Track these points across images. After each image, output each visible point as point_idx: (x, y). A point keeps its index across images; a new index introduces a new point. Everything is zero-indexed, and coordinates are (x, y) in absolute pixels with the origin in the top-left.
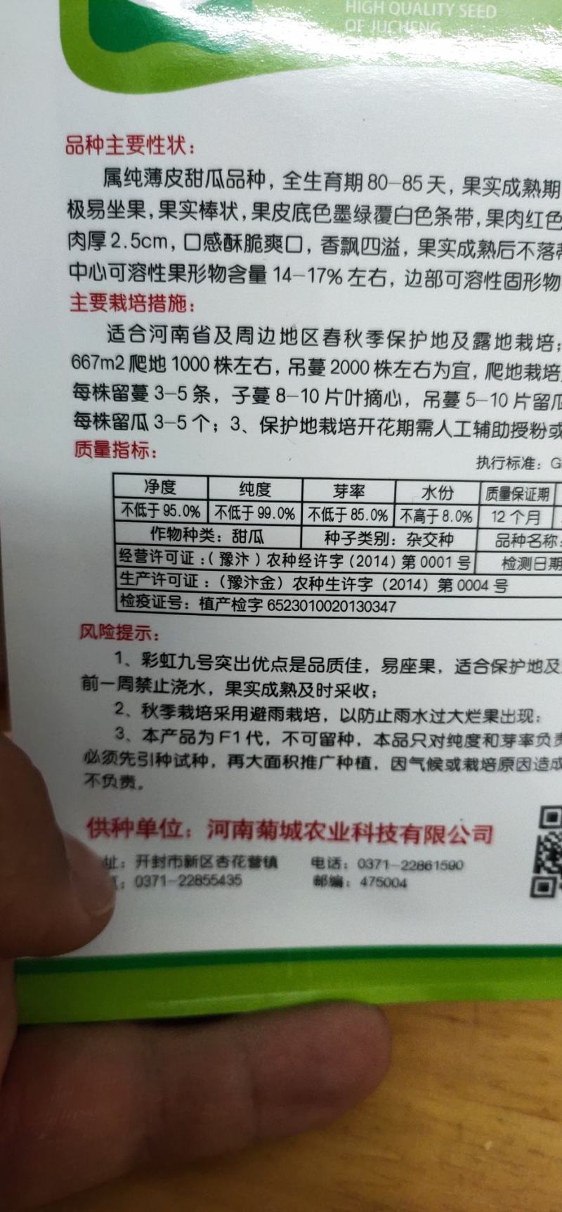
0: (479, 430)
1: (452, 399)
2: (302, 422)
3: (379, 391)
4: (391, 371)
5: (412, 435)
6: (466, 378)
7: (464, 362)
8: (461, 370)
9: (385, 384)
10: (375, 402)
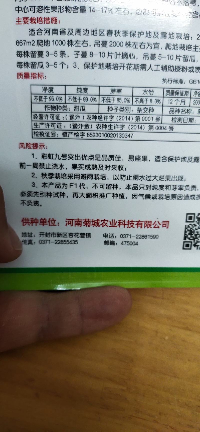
0: (163, 69)
1: (153, 57)
2: (99, 65)
3: (127, 53)
4: (131, 46)
5: (139, 70)
6: (158, 49)
7: (157, 43)
8: (157, 46)
9: (129, 51)
10: (126, 57)
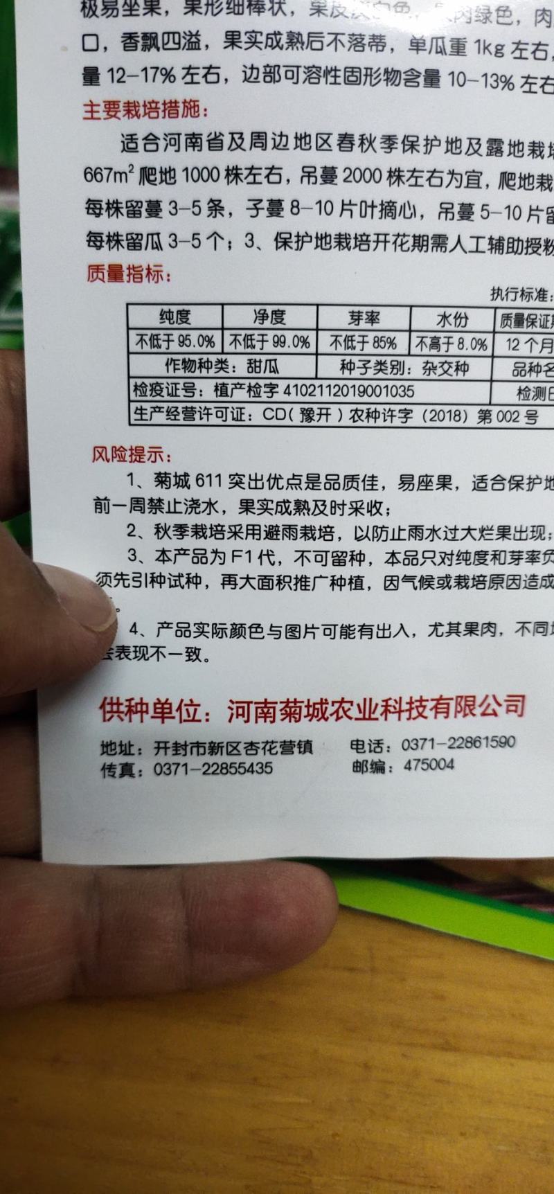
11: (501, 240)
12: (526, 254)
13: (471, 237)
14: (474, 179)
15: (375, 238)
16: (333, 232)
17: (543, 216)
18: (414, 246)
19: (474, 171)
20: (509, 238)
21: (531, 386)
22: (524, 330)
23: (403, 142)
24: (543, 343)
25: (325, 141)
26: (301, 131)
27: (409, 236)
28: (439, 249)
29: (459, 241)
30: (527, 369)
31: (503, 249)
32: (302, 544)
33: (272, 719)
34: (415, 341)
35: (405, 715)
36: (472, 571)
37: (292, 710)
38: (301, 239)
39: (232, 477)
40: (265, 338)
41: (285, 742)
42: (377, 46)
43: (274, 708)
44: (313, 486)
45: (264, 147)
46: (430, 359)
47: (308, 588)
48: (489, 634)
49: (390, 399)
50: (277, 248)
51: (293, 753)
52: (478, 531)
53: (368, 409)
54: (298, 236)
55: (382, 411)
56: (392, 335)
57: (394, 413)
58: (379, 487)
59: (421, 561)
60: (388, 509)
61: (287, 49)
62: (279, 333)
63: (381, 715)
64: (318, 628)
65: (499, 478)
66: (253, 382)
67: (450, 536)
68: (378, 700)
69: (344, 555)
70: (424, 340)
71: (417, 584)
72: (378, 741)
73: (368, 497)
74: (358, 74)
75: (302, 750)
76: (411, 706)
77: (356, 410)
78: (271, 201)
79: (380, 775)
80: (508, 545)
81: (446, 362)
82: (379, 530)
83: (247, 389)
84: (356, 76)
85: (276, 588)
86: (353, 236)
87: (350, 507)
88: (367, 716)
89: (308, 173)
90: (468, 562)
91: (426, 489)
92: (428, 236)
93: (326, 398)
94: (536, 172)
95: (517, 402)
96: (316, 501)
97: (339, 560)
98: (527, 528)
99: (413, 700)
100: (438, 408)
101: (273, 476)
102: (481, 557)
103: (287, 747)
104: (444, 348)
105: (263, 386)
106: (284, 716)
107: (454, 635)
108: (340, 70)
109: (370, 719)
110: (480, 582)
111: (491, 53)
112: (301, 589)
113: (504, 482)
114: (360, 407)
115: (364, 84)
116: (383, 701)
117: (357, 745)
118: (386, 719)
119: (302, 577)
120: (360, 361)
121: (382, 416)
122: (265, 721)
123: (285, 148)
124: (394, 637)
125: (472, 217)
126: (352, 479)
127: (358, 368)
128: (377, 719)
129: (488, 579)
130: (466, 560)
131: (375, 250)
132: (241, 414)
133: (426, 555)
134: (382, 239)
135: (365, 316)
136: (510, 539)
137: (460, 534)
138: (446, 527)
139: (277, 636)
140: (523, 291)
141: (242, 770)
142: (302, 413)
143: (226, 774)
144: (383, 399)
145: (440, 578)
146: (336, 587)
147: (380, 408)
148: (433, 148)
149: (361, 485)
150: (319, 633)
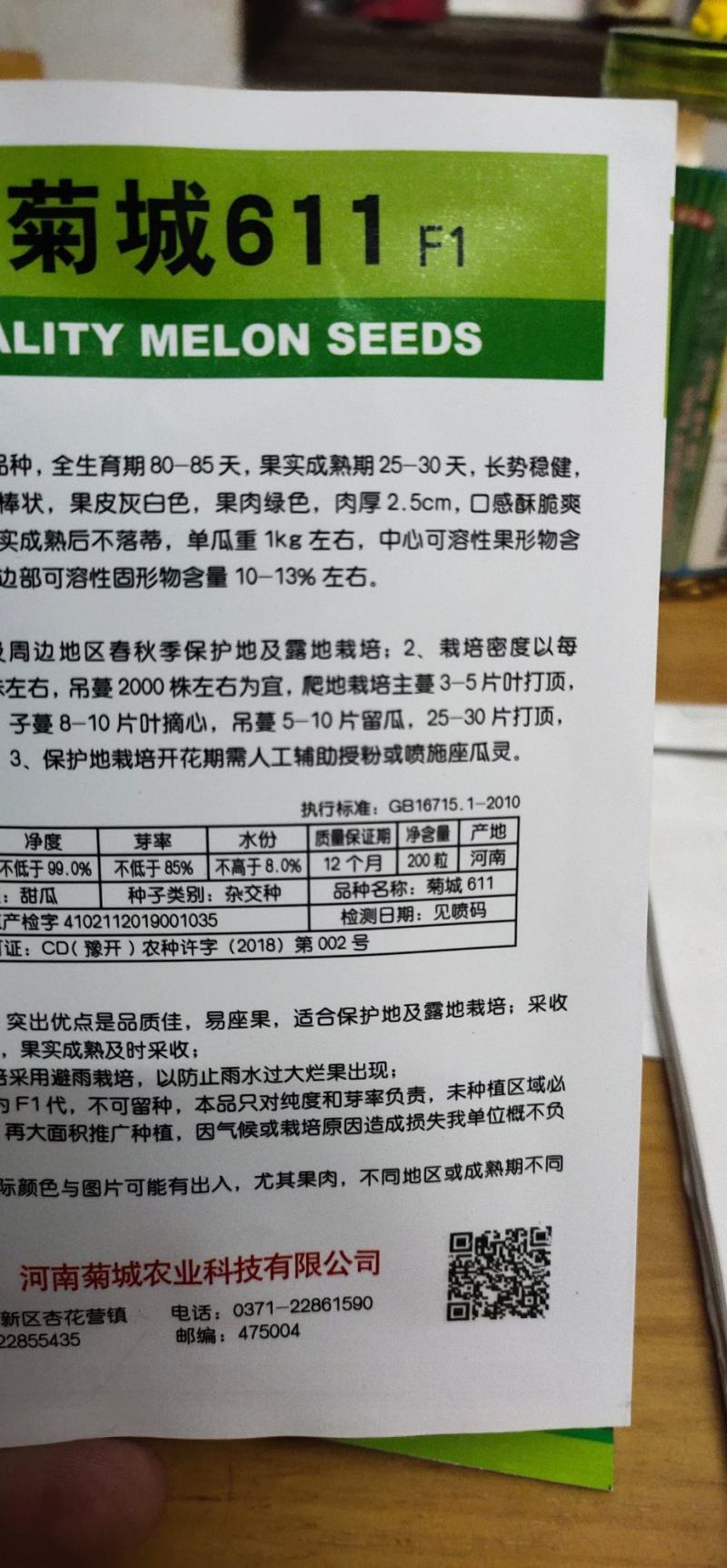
11: (309, 750)
12: (341, 764)
13: (274, 749)
14: (272, 686)
15: (160, 754)
16: (111, 748)
17: (359, 722)
18: (206, 761)
19: (272, 677)
20: (319, 748)
21: (357, 908)
22: (345, 847)
23: (187, 649)
24: (369, 860)
25: (96, 651)
26: (68, 640)
27: (199, 750)
28: (236, 763)
29: (259, 754)
30: (351, 889)
31: (312, 761)
32: (96, 1090)
33: (73, 1286)
34: (214, 864)
35: (233, 1278)
36: (302, 1115)
37: (96, 1275)
38: (75, 757)
39: (11, 1017)
40: (39, 865)
41: (92, 1310)
42: (151, 543)
43: (75, 1274)
44: (105, 1026)
45: (26, 658)
46: (234, 884)
47: (106, 1139)
48: (328, 1184)
49: (189, 929)
50: (47, 767)
51: (103, 1322)
52: (305, 1071)
53: (164, 941)
54: (70, 753)
55: (180, 942)
56: (186, 859)
57: (195, 945)
58: (183, 1026)
59: (239, 1106)
60: (195, 1051)
61: (46, 550)
62: (55, 859)
63: (205, 1278)
64: (121, 1184)
65: (325, 1012)
66: (29, 913)
67: (271, 1078)
68: (199, 1261)
69: (147, 1102)
70: (226, 863)
71: (236, 1132)
72: (205, 1307)
73: (170, 1037)
74: (130, 576)
75: (114, 1318)
76: (240, 1267)
77: (150, 943)
78: (37, 717)
79: (209, 1346)
80: (344, 1085)
81: (253, 887)
82: (186, 1074)
83: (22, 920)
84: (128, 578)
85: (69, 1139)
86: (134, 752)
87: (150, 1048)
88: (188, 1279)
89: (78, 686)
90: (296, 1106)
91: (240, 1027)
92: (222, 750)
93: (114, 929)
94: (347, 674)
95: (342, 927)
96: (110, 1043)
97: (141, 1107)
98: (364, 1065)
99: (243, 1260)
100: (246, 938)
101: (58, 1016)
102: (311, 1099)
103: (96, 1317)
104: (249, 871)
105: (40, 917)
106: (88, 1283)
107: (286, 1186)
108: (108, 572)
109: (191, 1282)
110: (312, 1127)
111: (285, 545)
112: (99, 1140)
113: (333, 1015)
114: (154, 939)
115: (138, 586)
116: (206, 1263)
117: (179, 1312)
118: (211, 1283)
119: (99, 1127)
120: (151, 888)
121: (181, 948)
122: (66, 1289)
123: (50, 659)
124: (214, 1191)
125: (274, 727)
126: (151, 1018)
127: (150, 896)
128: (200, 1283)
129: (321, 1123)
130: (293, 1104)
131: (160, 766)
132: (17, 948)
133: (245, 1099)
134: (168, 755)
135: (153, 839)
136: (345, 1079)
137: (284, 1075)
138: (266, 1068)
139: (73, 1194)
140: (339, 804)
141: (44, 1342)
142: (87, 946)
143: (25, 1347)
144: (180, 928)
145: (263, 1125)
146: (139, 1138)
147: (178, 940)
148: (223, 654)
149: (161, 1024)
150: (123, 1189)
